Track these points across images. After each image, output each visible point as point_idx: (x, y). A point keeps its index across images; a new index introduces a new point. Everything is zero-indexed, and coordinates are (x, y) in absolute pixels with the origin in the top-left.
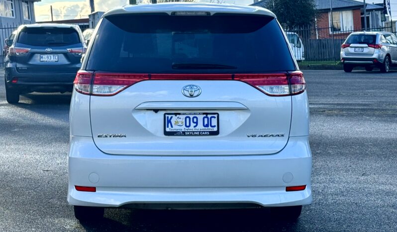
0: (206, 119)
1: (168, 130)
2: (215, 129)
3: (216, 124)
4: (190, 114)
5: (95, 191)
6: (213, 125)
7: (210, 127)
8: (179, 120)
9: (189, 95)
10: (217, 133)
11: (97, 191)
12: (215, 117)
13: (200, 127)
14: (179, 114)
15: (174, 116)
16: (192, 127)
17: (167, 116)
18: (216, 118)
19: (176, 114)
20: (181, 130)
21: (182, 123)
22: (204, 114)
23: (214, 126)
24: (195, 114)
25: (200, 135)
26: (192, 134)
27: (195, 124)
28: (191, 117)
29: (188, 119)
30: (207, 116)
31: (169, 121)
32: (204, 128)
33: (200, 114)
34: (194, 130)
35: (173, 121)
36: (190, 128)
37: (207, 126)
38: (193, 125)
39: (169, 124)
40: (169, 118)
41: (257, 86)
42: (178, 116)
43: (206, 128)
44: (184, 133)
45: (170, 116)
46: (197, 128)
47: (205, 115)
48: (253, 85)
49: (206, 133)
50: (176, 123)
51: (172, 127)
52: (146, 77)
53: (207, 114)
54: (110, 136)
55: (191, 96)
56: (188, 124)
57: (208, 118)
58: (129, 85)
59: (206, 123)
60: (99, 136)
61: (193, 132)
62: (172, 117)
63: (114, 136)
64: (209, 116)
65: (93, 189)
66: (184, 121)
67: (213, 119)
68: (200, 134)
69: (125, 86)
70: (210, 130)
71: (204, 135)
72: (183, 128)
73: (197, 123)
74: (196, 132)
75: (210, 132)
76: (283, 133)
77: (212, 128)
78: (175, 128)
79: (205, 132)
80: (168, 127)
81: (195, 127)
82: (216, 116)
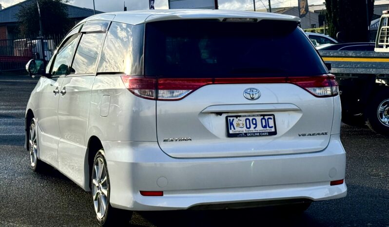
0: (263, 121)
1: (231, 132)
2: (273, 130)
3: (273, 125)
4: (249, 116)
5: (162, 195)
6: (270, 126)
7: (268, 128)
8: (240, 122)
9: (250, 98)
10: (275, 133)
11: (164, 195)
12: (271, 119)
13: (259, 128)
14: (240, 116)
15: (235, 118)
16: (252, 128)
17: (229, 118)
18: (273, 120)
19: (237, 117)
20: (243, 131)
21: (243, 125)
22: (261, 115)
23: (272, 127)
24: (254, 116)
25: (260, 136)
26: (253, 135)
27: (255, 126)
28: (251, 118)
29: (248, 121)
30: (264, 117)
31: (232, 124)
32: (262, 129)
33: (258, 115)
34: (254, 132)
35: (235, 123)
36: (250, 129)
37: (265, 127)
38: (253, 126)
39: (232, 126)
40: (231, 121)
41: (307, 88)
42: (239, 118)
43: (265, 129)
44: (246, 134)
45: (231, 119)
46: (256, 129)
47: (262, 117)
48: (303, 87)
49: (265, 134)
50: (238, 125)
51: (234, 129)
52: (209, 82)
53: (264, 115)
54: (176, 140)
55: (253, 99)
56: (248, 126)
57: (265, 119)
58: (194, 89)
59: (264, 124)
60: (164, 141)
61: (254, 133)
62: (233, 120)
63: (180, 140)
64: (266, 117)
65: (160, 194)
66: (244, 122)
67: (269, 120)
68: (261, 134)
69: (191, 91)
70: (269, 131)
71: (263, 136)
72: (244, 130)
73: (256, 124)
74: (257, 133)
75: (269, 133)
76: (326, 132)
77: (269, 129)
78: (238, 130)
79: (264, 132)
80: (231, 129)
81: (255, 128)
82: (272, 117)
